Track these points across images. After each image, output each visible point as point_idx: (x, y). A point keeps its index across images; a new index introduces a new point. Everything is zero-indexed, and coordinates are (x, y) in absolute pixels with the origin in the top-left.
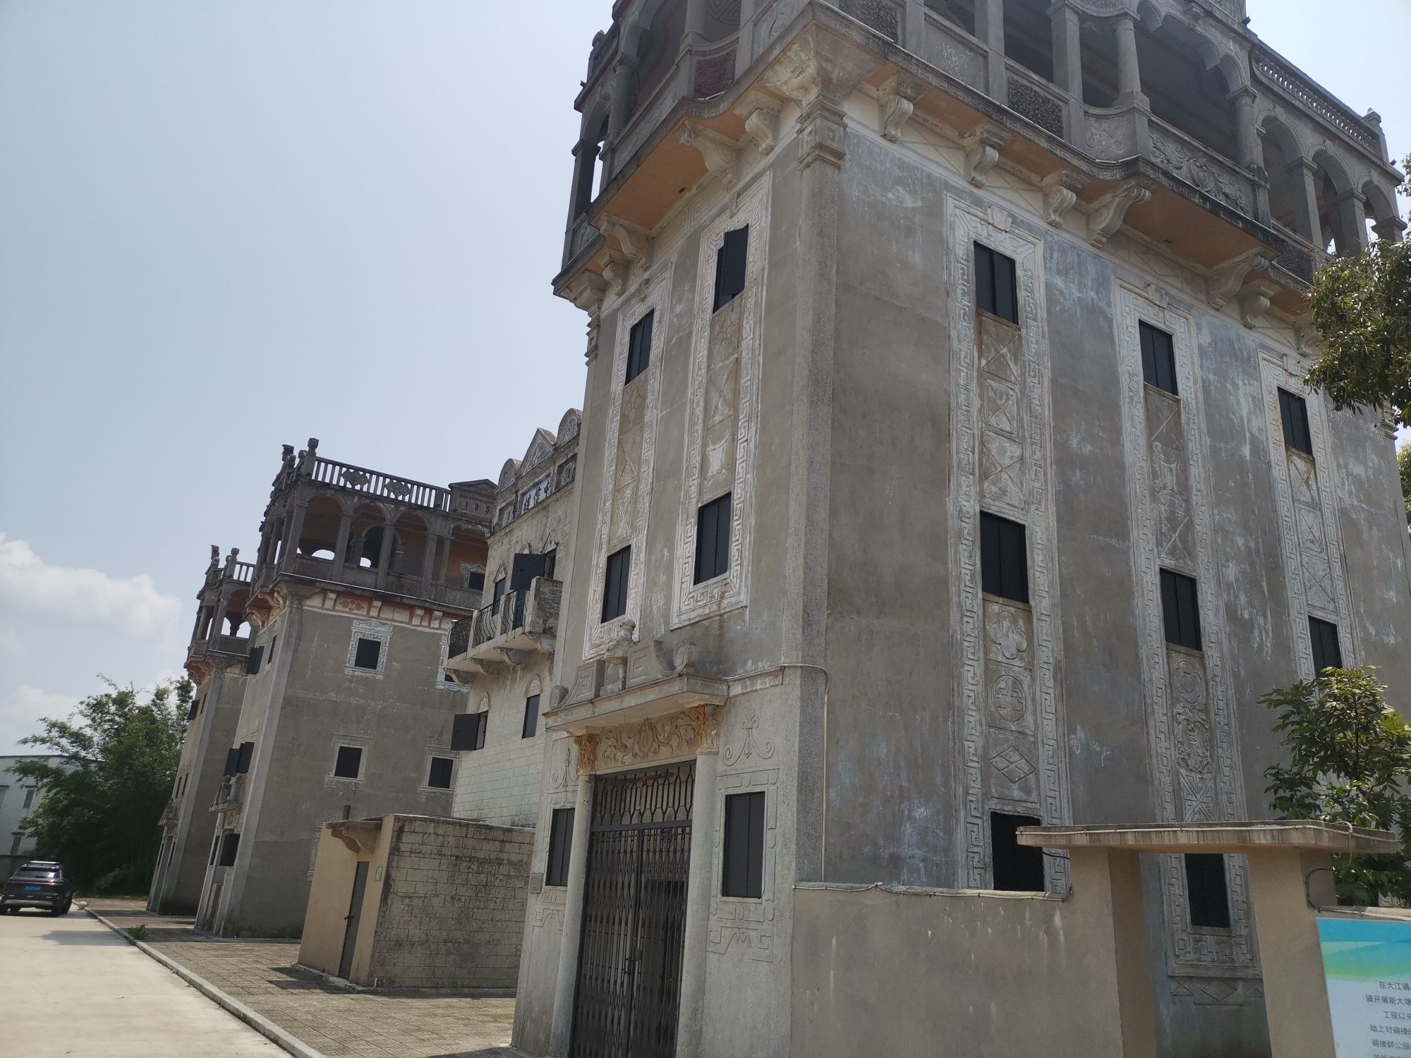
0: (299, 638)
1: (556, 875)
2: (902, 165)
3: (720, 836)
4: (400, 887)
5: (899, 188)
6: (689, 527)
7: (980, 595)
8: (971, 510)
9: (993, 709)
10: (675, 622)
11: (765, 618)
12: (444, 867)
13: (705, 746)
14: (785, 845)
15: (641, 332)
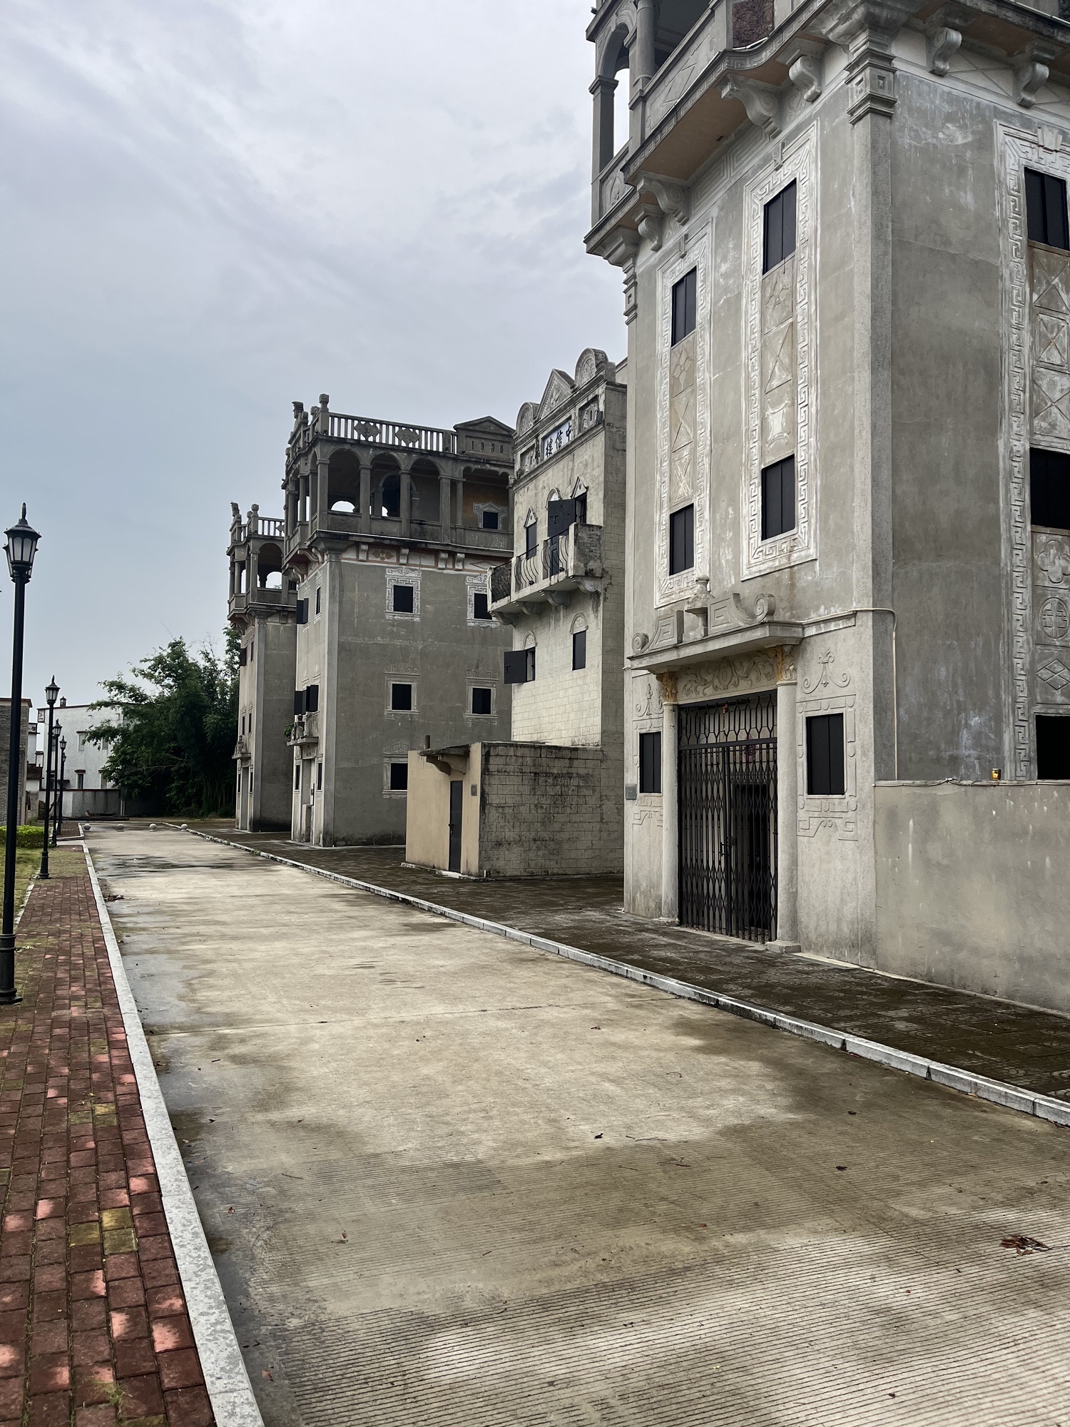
0: (342, 590)
1: (650, 782)
2: (951, 99)
3: (802, 750)
4: (494, 799)
5: (949, 125)
6: (753, 486)
7: (1029, 528)
8: (1021, 449)
9: (1039, 628)
10: (746, 574)
11: (835, 569)
12: (526, 782)
13: (785, 679)
14: (864, 754)
15: (684, 290)
